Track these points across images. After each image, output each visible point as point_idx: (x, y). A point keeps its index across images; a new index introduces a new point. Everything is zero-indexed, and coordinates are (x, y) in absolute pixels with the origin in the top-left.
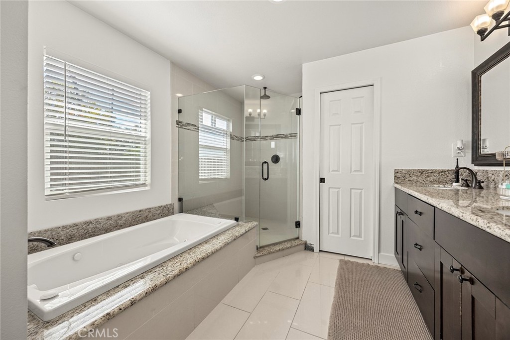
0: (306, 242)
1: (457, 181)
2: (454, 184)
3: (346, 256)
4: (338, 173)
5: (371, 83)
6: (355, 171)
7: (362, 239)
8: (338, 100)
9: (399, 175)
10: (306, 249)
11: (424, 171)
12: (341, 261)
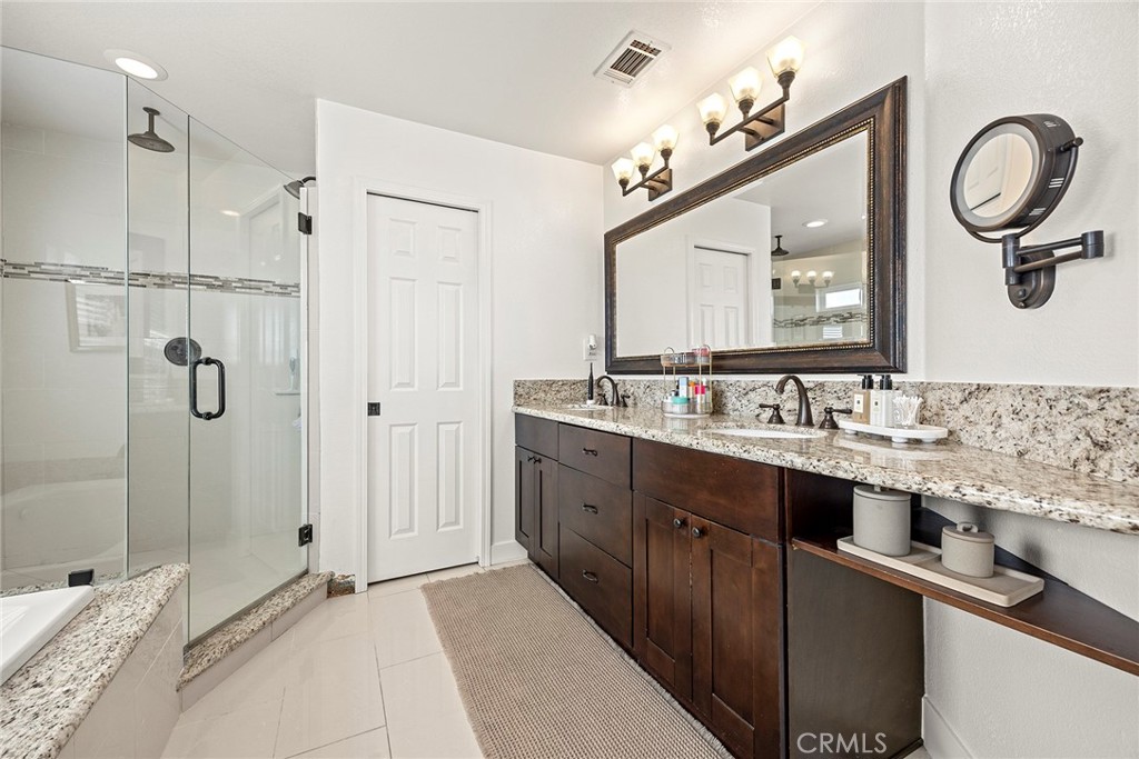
0: (332, 574)
1: (591, 398)
2: (589, 402)
3: (429, 575)
4: (410, 389)
5: (475, 208)
6: (446, 385)
7: (461, 526)
8: (410, 222)
9: (520, 391)
10: (330, 594)
11: (554, 382)
12: (425, 588)
